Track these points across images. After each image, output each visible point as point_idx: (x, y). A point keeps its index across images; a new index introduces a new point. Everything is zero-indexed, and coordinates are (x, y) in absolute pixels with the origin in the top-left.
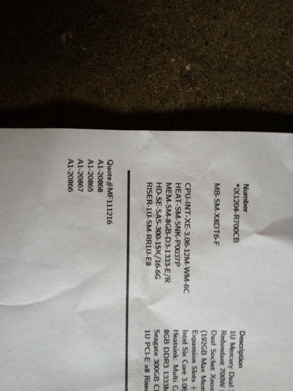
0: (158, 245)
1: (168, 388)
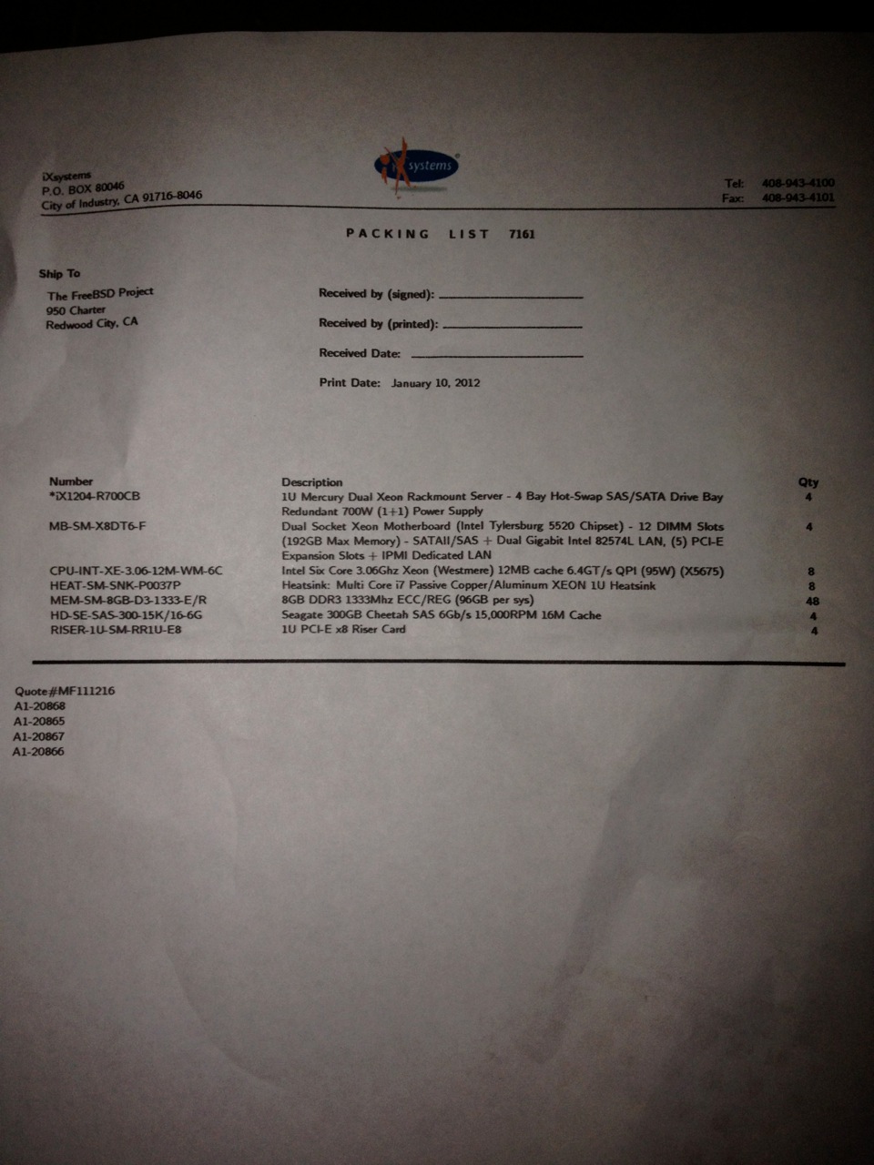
0: (148, 616)
1: (372, 597)
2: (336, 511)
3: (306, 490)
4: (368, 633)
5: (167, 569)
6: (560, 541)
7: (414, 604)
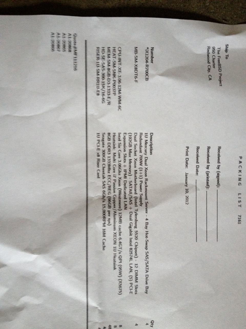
0: (103, 83)
1: (110, 166)
2: (141, 152)
3: (149, 142)
4: (97, 164)
5: (120, 90)
6: (131, 235)
7: (108, 181)
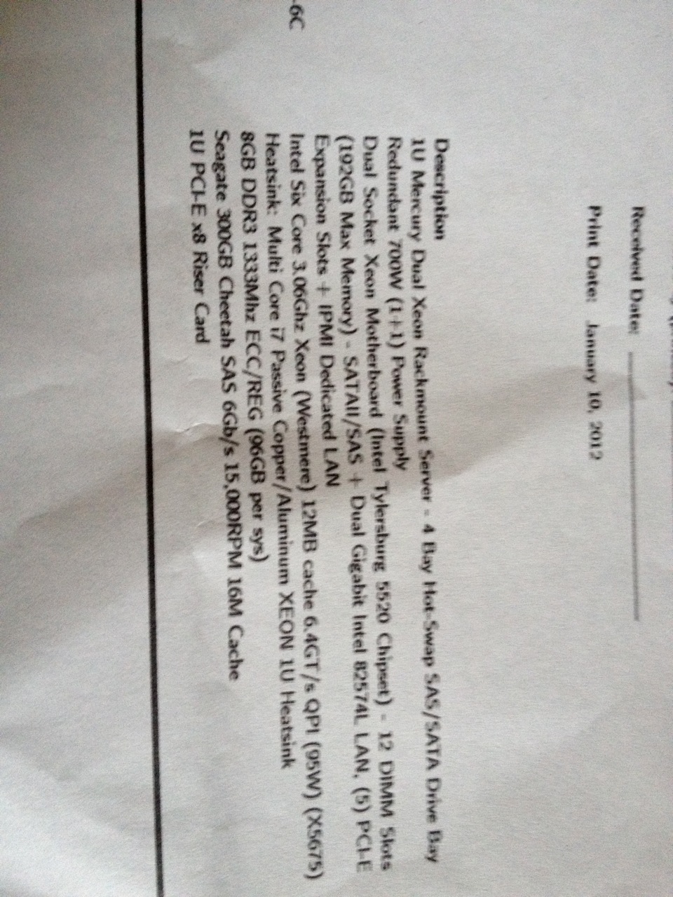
1: (256, 287)
2: (396, 227)
3: (429, 179)
4: (193, 279)
6: (358, 601)
7: (247, 358)
